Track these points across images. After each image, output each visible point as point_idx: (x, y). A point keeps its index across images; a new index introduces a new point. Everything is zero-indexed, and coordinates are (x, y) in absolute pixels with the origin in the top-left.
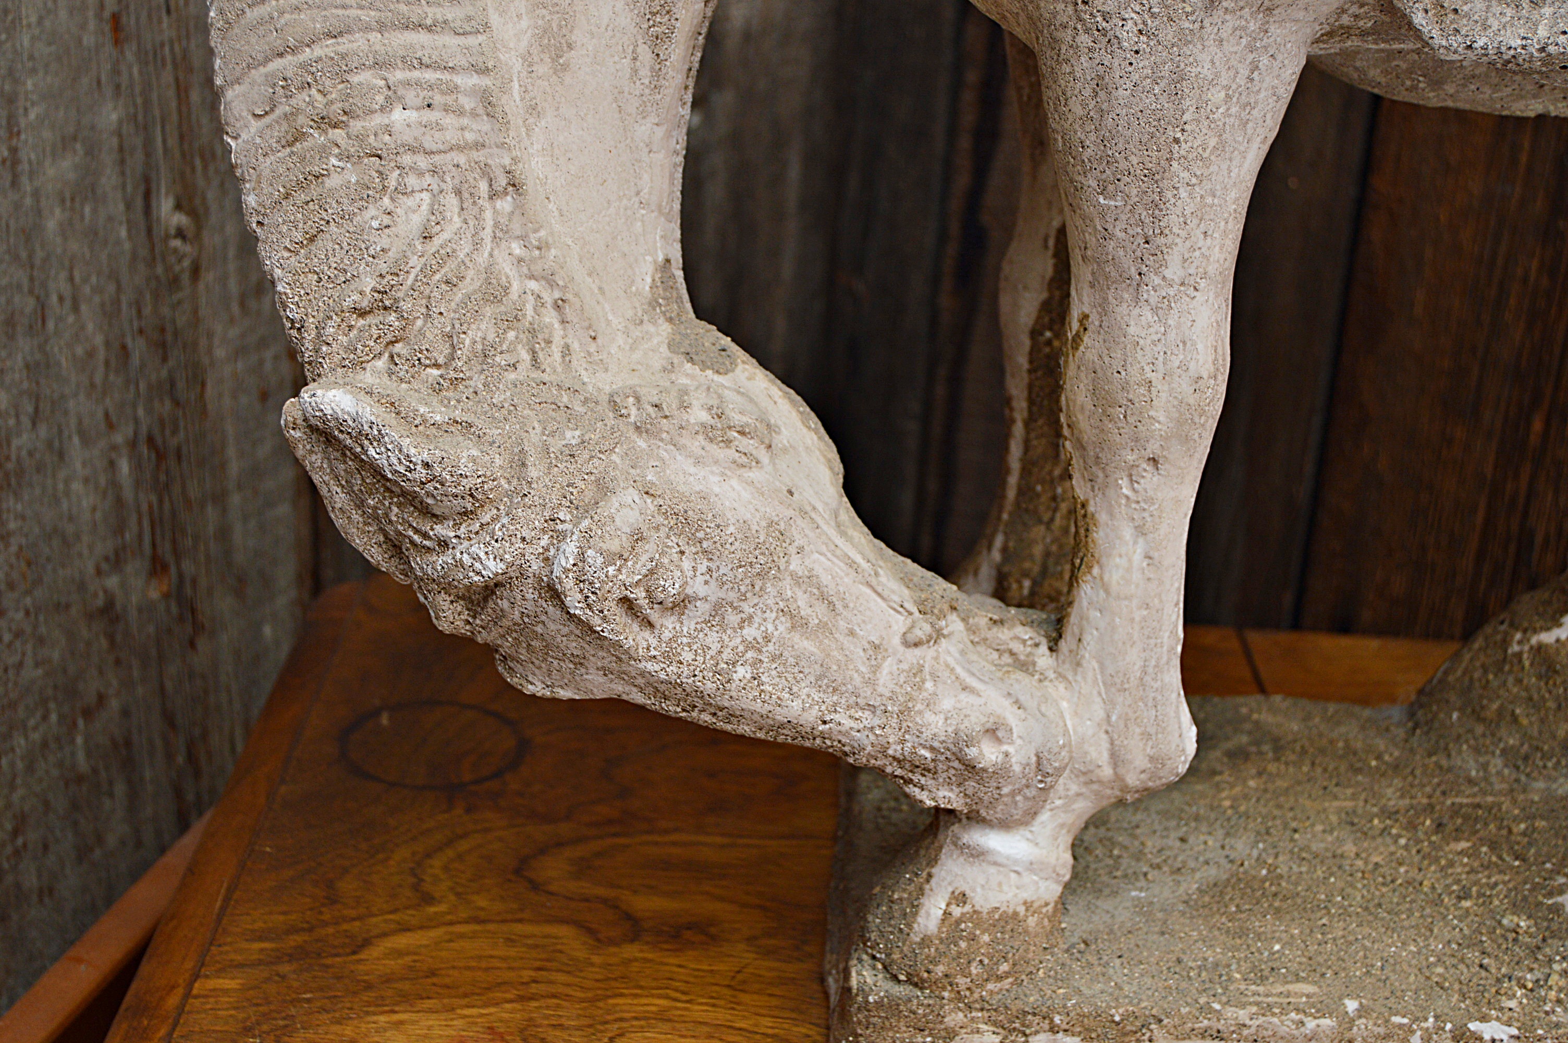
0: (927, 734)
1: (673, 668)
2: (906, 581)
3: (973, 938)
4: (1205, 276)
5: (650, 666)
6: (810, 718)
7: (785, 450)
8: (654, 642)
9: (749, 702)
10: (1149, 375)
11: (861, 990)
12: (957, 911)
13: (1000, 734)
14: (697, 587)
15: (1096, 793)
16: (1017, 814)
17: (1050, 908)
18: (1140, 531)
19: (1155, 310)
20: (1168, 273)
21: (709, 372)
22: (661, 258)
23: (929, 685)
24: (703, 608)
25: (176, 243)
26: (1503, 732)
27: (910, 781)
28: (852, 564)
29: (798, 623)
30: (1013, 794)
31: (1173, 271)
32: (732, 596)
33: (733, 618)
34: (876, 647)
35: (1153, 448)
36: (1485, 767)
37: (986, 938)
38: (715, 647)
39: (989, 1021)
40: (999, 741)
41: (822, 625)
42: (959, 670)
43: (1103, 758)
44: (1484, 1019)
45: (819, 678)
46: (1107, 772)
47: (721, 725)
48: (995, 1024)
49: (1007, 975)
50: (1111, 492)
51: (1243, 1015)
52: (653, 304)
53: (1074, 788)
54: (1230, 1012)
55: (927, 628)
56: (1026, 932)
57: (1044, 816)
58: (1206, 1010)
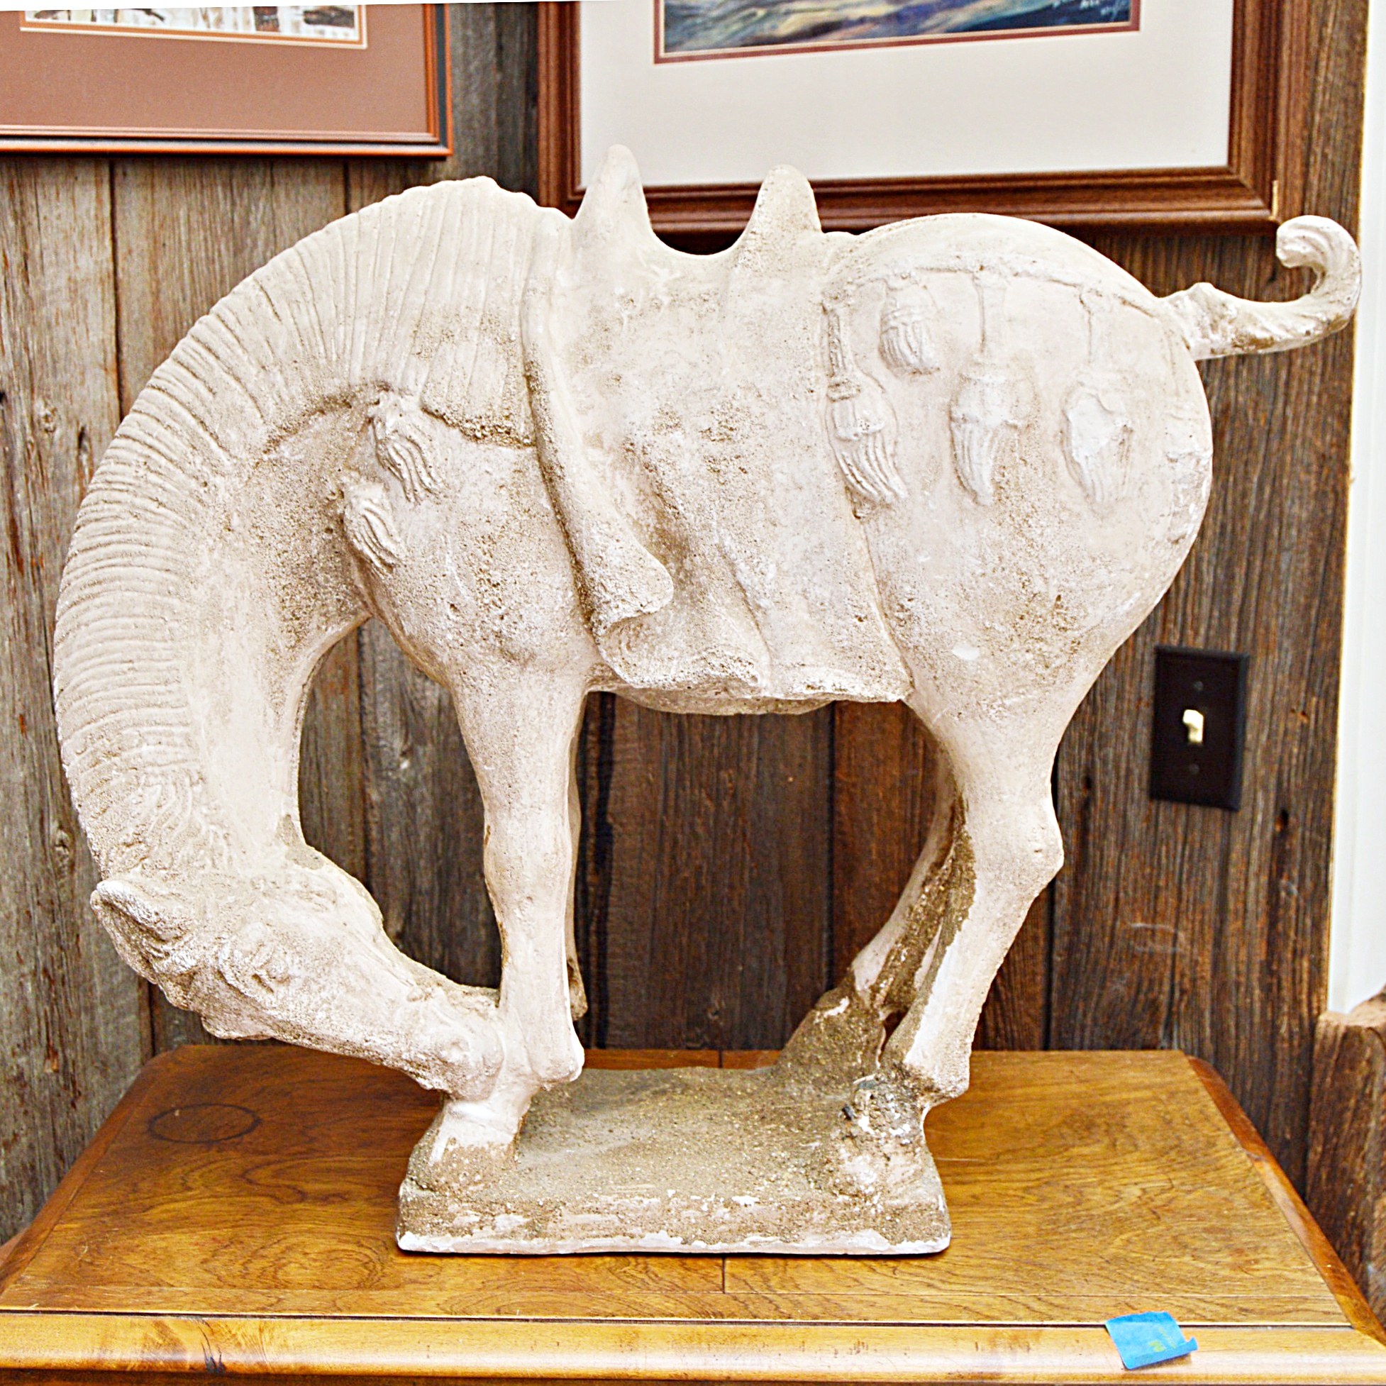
0: (421, 1046)
1: (285, 1013)
2: (414, 971)
3: (459, 1162)
4: (544, 802)
5: (273, 1013)
6: (358, 1039)
7: (345, 905)
8: (274, 1000)
9: (324, 1030)
10: (520, 854)
11: (405, 1196)
12: (451, 1148)
13: (461, 1045)
14: (294, 971)
15: (525, 1082)
16: (478, 1092)
17: (505, 1148)
18: (529, 936)
19: (520, 821)
20: (523, 802)
21: (307, 869)
22: (283, 814)
23: (422, 1021)
24: (298, 982)
25: (61, 849)
26: (812, 1070)
27: (418, 1075)
28: (379, 960)
29: (350, 989)
30: (473, 1079)
31: (526, 800)
32: (313, 975)
33: (315, 987)
34: (393, 1002)
35: (528, 892)
36: (802, 1091)
37: (467, 1161)
38: (306, 1002)
39: (472, 1208)
40: (461, 1049)
41: (363, 991)
42: (439, 1014)
43: (525, 1062)
44: (742, 1195)
45: (363, 1017)
46: (528, 1069)
47: (315, 1046)
48: (476, 1209)
49: (480, 1182)
50: (512, 917)
51: (610, 1199)
52: (278, 836)
53: (511, 1079)
54: (603, 1198)
55: (420, 992)
56: (490, 1158)
57: (495, 1095)
58: (590, 1198)
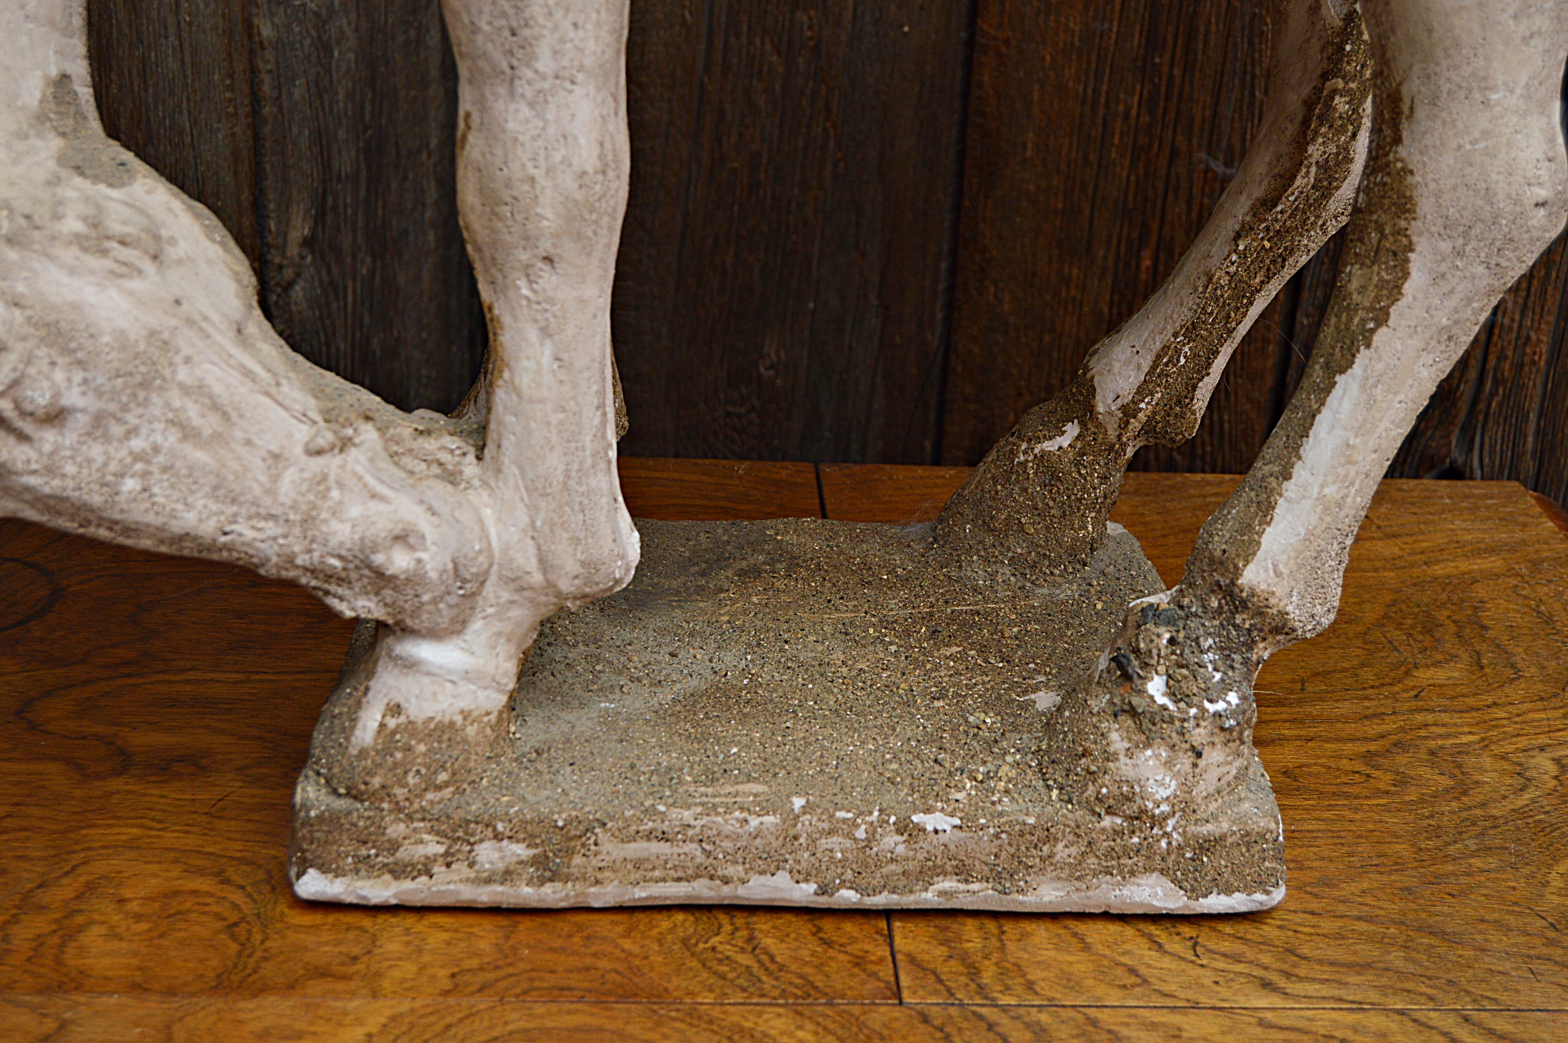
0: (333, 542)
1: (56, 482)
2: (317, 392)
3: (408, 749)
4: (581, 69)
5: (33, 481)
6: (208, 529)
7: (180, 262)
8: (33, 455)
9: (140, 514)
10: (532, 171)
11: (303, 805)
12: (392, 723)
13: (412, 540)
14: (73, 398)
15: (532, 601)
16: (444, 622)
17: (493, 717)
18: (545, 332)
19: (532, 104)
20: (540, 66)
21: (102, 187)
22: (54, 72)
23: (335, 494)
24: (82, 420)
26: (1011, 542)
27: (327, 593)
28: (248, 374)
29: (189, 433)
30: (434, 601)
31: (545, 64)
32: (113, 407)
33: (117, 430)
34: (276, 457)
35: (545, 246)
36: (992, 576)
37: (422, 748)
38: (100, 459)
39: (431, 831)
40: (412, 548)
41: (216, 436)
42: (368, 479)
43: (532, 564)
44: (928, 810)
45: (216, 488)
46: (537, 578)
47: (121, 540)
48: (438, 833)
49: (446, 784)
50: (511, 294)
51: (687, 815)
52: (41, 118)
53: (505, 596)
54: (675, 813)
55: (330, 437)
56: (465, 741)
57: (477, 625)
58: (651, 812)
